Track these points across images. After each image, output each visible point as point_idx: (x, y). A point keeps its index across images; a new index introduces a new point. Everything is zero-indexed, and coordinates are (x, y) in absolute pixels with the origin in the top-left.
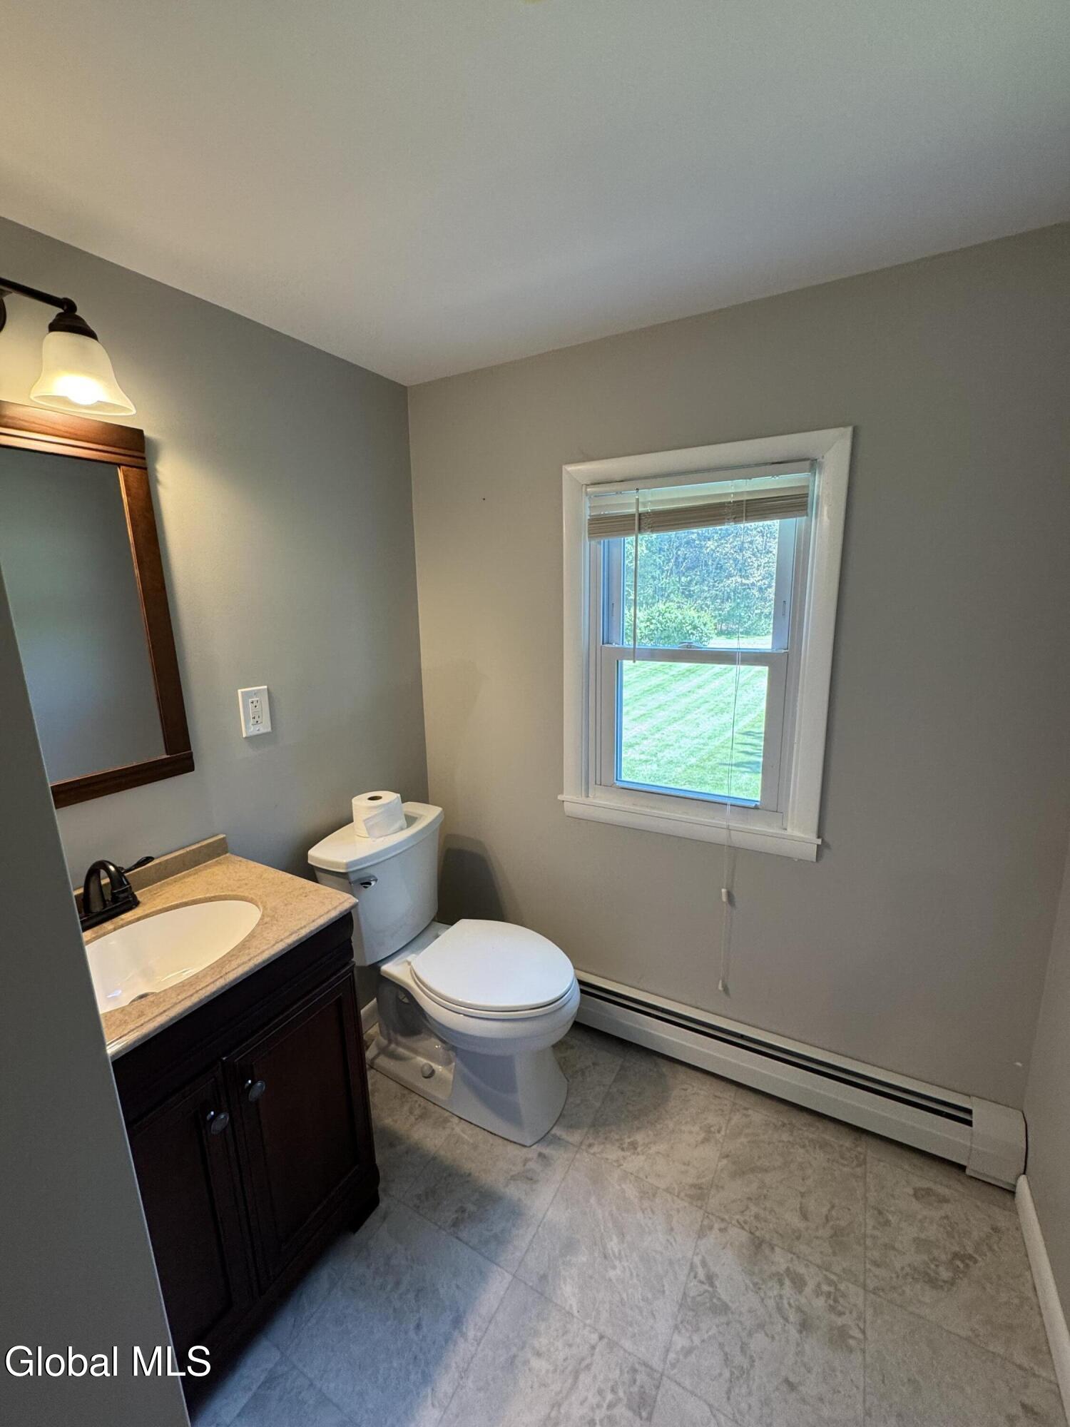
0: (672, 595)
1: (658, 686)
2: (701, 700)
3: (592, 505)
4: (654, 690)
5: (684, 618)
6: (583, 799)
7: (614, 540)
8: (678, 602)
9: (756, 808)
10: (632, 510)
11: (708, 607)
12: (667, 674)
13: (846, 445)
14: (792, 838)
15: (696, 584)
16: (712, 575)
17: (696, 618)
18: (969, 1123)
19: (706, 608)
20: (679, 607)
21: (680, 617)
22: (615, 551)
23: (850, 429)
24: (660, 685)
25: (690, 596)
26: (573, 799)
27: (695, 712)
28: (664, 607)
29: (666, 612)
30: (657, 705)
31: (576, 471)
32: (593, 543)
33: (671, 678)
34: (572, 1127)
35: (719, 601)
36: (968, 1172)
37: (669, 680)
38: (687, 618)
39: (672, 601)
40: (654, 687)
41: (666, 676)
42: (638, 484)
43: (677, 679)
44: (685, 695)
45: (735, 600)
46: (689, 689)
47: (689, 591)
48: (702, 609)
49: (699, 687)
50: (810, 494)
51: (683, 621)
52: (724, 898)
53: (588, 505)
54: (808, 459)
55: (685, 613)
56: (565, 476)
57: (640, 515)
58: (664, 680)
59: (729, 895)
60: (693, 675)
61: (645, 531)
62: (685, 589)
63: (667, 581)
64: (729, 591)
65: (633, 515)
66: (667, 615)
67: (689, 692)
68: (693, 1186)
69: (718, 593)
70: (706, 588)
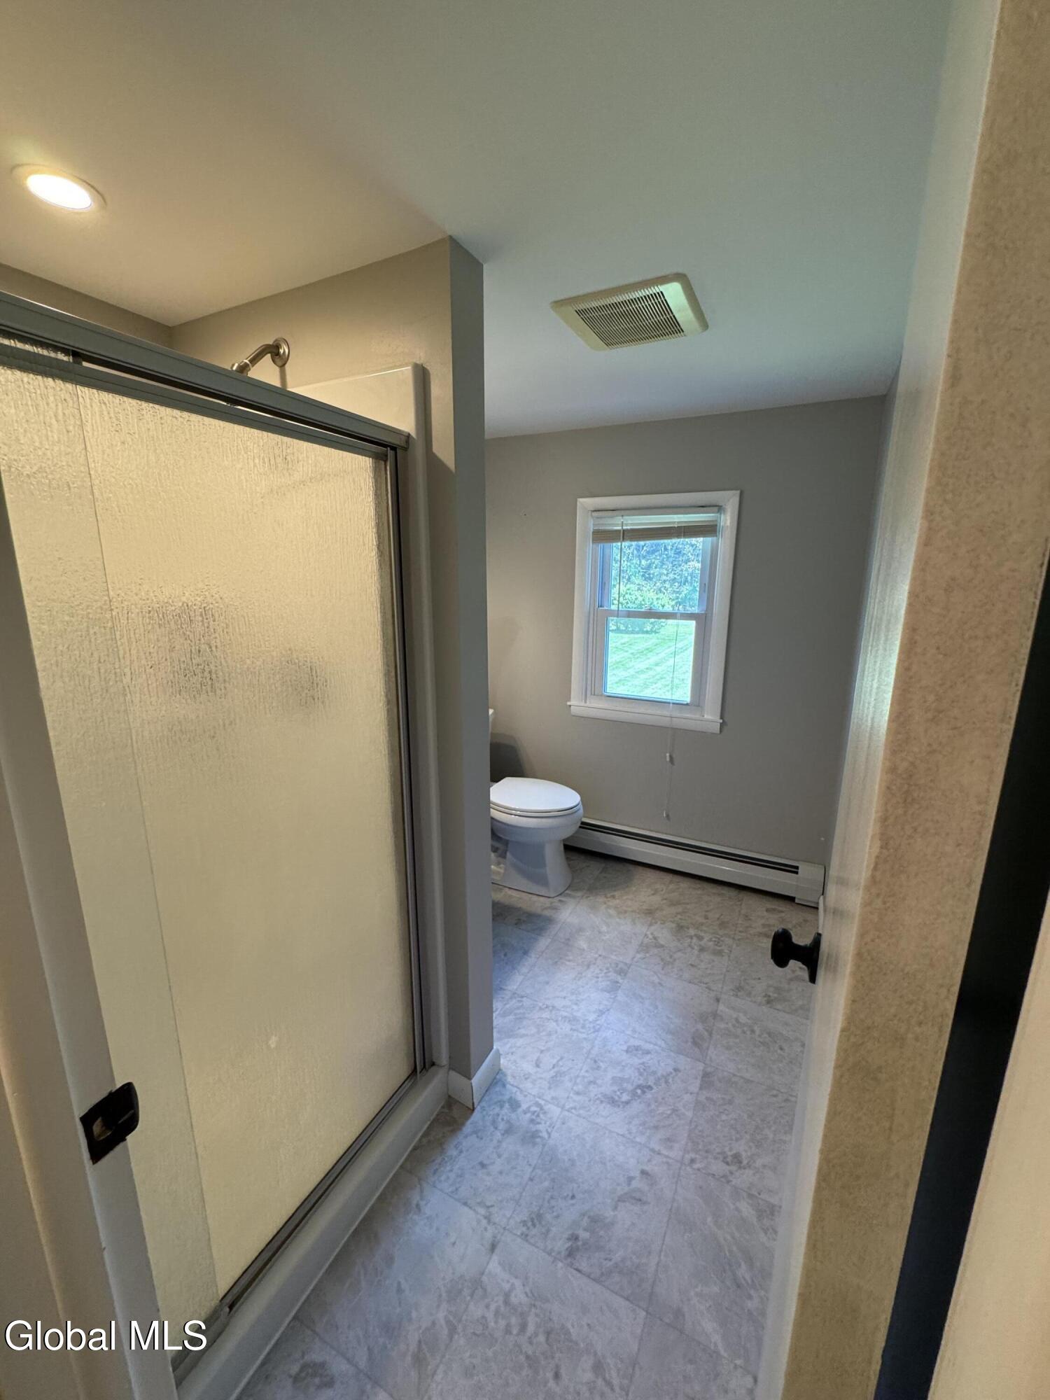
0: (633, 578)
1: (618, 663)
2: (658, 677)
3: (596, 523)
4: (614, 666)
5: (643, 600)
6: (583, 704)
7: (607, 545)
8: (639, 585)
9: (687, 704)
10: (620, 528)
11: (667, 590)
12: (627, 651)
13: (737, 499)
14: (707, 721)
15: (656, 568)
16: (671, 559)
17: (655, 600)
18: (797, 873)
19: (665, 591)
20: (639, 589)
21: (640, 599)
22: (607, 551)
23: (738, 492)
24: (620, 662)
25: (650, 579)
26: (578, 705)
27: (652, 687)
28: (625, 589)
29: (627, 593)
30: (617, 679)
31: (585, 503)
32: (595, 546)
33: (631, 656)
34: (577, 890)
35: (676, 584)
36: (797, 901)
37: (629, 658)
38: (647, 600)
39: (632, 583)
40: (614, 664)
41: (626, 654)
42: (623, 512)
43: (636, 656)
44: (642, 672)
45: (691, 583)
46: (647, 666)
47: (649, 574)
48: (661, 591)
49: (657, 665)
50: (718, 525)
51: (643, 603)
52: (668, 759)
53: (592, 522)
54: (716, 506)
55: (645, 594)
56: (578, 503)
57: (624, 531)
58: (623, 657)
59: (671, 757)
60: (651, 653)
61: (627, 540)
62: (645, 572)
63: (629, 564)
64: (686, 575)
65: (619, 531)
66: (627, 596)
67: (647, 669)
68: (647, 910)
69: (676, 576)
70: (665, 572)
